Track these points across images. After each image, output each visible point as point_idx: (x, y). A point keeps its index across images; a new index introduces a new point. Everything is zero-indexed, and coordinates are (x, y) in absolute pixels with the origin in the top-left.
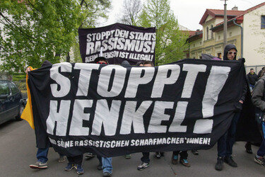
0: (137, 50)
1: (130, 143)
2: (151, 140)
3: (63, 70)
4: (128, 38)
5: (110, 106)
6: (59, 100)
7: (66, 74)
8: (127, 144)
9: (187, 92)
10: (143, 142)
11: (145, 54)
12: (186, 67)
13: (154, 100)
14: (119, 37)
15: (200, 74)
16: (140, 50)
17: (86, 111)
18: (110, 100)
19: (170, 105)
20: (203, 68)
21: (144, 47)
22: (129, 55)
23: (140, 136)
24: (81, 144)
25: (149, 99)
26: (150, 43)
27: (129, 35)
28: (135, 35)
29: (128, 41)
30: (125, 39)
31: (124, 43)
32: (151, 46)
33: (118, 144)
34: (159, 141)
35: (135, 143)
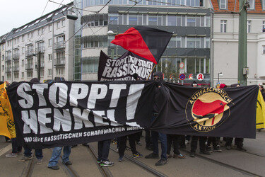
1: (83, 134)
2: (99, 131)
3: (26, 90)
5: (62, 113)
6: (28, 110)
7: (28, 93)
8: (81, 135)
9: (113, 104)
10: (93, 133)
12: (111, 86)
15: (122, 90)
17: (48, 116)
18: (61, 110)
19: (102, 113)
20: (124, 87)
24: (49, 139)
33: (74, 135)
34: (106, 131)
35: (87, 134)
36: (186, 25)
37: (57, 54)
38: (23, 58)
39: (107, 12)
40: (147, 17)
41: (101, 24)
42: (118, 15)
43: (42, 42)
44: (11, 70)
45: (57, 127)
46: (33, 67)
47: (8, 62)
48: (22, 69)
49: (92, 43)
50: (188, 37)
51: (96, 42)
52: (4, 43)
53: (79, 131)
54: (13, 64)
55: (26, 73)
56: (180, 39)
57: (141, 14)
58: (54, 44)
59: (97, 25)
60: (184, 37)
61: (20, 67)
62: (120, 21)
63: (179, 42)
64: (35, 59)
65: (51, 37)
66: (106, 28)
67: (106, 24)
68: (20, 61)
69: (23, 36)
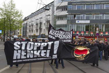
0: (66, 38)
2: (43, 58)
4: (64, 34)
6: (17, 50)
7: (19, 45)
8: (36, 59)
10: (40, 59)
11: (66, 39)
13: (41, 50)
14: (61, 34)
15: (52, 43)
16: (67, 38)
19: (45, 51)
21: (68, 37)
22: (63, 41)
23: (39, 58)
24: (24, 60)
25: (40, 50)
26: (70, 35)
27: (65, 33)
28: (67, 33)
29: (64, 35)
30: (63, 35)
31: (63, 36)
32: (71, 36)
33: (34, 59)
34: (45, 59)
35: (38, 59)
36: (105, 8)
37: (47, 23)
38: (35, 24)
39: (67, 5)
40: (86, 5)
41: (64, 10)
42: (72, 6)
43: (42, 18)
44: (31, 29)
45: (28, 57)
46: (38, 28)
47: (30, 26)
48: (34, 29)
49: (61, 18)
50: (106, 14)
51: (62, 18)
52: (29, 19)
53: (36, 58)
54: (31, 27)
55: (36, 31)
56: (101, 15)
57: (82, 4)
58: (46, 19)
59: (62, 10)
60: (103, 14)
61: (34, 28)
62: (73, 8)
63: (101, 17)
64: (39, 25)
65: (45, 16)
66: (67, 11)
67: (67, 10)
68: (34, 26)
69: (35, 16)
